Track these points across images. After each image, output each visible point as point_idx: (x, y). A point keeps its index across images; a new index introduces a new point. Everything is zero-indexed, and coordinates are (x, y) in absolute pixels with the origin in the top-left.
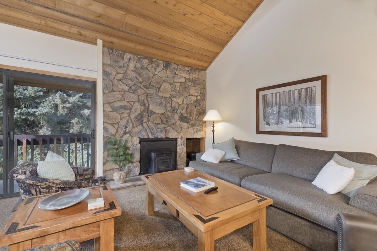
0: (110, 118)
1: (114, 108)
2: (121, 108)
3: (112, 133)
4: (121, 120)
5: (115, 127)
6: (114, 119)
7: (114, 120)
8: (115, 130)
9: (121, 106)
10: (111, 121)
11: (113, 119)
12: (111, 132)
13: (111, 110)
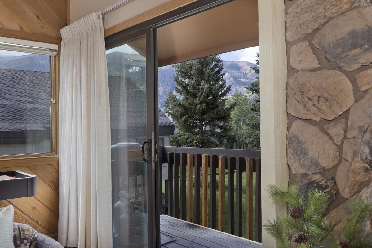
0: (310, 99)
1: (326, 53)
2: (354, 47)
3: (320, 161)
4: (356, 101)
5: (331, 138)
6: (327, 100)
7: (324, 108)
8: (332, 150)
9: (353, 35)
10: (314, 110)
11: (322, 100)
12: (316, 156)
13: (316, 64)
